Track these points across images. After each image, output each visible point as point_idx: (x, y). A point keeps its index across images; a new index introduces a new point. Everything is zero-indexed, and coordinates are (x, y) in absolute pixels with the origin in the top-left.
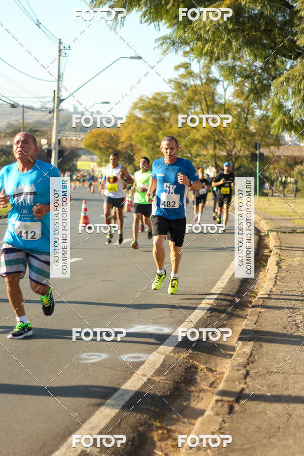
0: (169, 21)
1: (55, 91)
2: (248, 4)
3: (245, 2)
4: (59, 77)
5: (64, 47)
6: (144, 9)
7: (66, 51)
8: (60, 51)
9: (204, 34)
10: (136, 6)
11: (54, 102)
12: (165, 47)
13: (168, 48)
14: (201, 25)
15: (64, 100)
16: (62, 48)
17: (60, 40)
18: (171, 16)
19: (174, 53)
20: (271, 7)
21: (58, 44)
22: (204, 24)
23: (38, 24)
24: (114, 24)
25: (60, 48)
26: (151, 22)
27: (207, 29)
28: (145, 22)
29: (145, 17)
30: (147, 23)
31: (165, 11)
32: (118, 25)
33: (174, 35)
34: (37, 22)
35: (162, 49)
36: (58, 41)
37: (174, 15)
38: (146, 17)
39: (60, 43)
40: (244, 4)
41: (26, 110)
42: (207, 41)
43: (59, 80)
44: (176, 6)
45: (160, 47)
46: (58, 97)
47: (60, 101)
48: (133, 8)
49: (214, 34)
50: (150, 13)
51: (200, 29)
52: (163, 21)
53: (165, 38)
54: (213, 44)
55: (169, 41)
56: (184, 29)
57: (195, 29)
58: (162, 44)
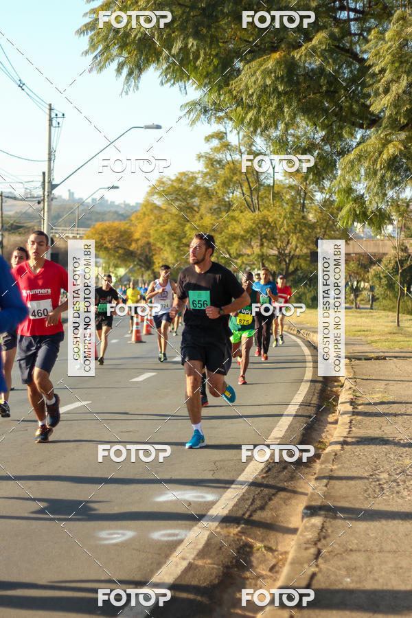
0: (199, 81)
1: (44, 173)
2: (303, 58)
3: (299, 56)
4: (50, 154)
5: (56, 115)
6: (165, 66)
7: (59, 120)
8: (51, 120)
9: (246, 99)
10: (154, 62)
11: (44, 189)
12: (193, 115)
13: (198, 118)
14: (242, 87)
15: (57, 185)
16: (53, 115)
17: (50, 105)
18: (201, 75)
19: (206, 123)
20: (335, 61)
21: (48, 111)
22: (246, 85)
23: (21, 85)
24: (126, 86)
25: (50, 116)
26: (174, 83)
27: (250, 92)
28: (167, 82)
29: (166, 76)
30: (169, 84)
31: (193, 68)
32: (131, 89)
33: (206, 99)
34: (19, 83)
35: (190, 119)
36: (48, 107)
37: (205, 74)
38: (168, 76)
39: (51, 109)
40: (298, 58)
41: (4, 199)
42: (250, 107)
43: (50, 160)
44: (208, 62)
45: (187, 116)
46: (50, 182)
47: (53, 187)
48: (149, 65)
49: (259, 97)
50: (173, 70)
51: (240, 92)
52: (191, 81)
53: (194, 104)
54: (259, 111)
55: (198, 107)
56: (219, 91)
57: (234, 93)
58: (189, 112)
